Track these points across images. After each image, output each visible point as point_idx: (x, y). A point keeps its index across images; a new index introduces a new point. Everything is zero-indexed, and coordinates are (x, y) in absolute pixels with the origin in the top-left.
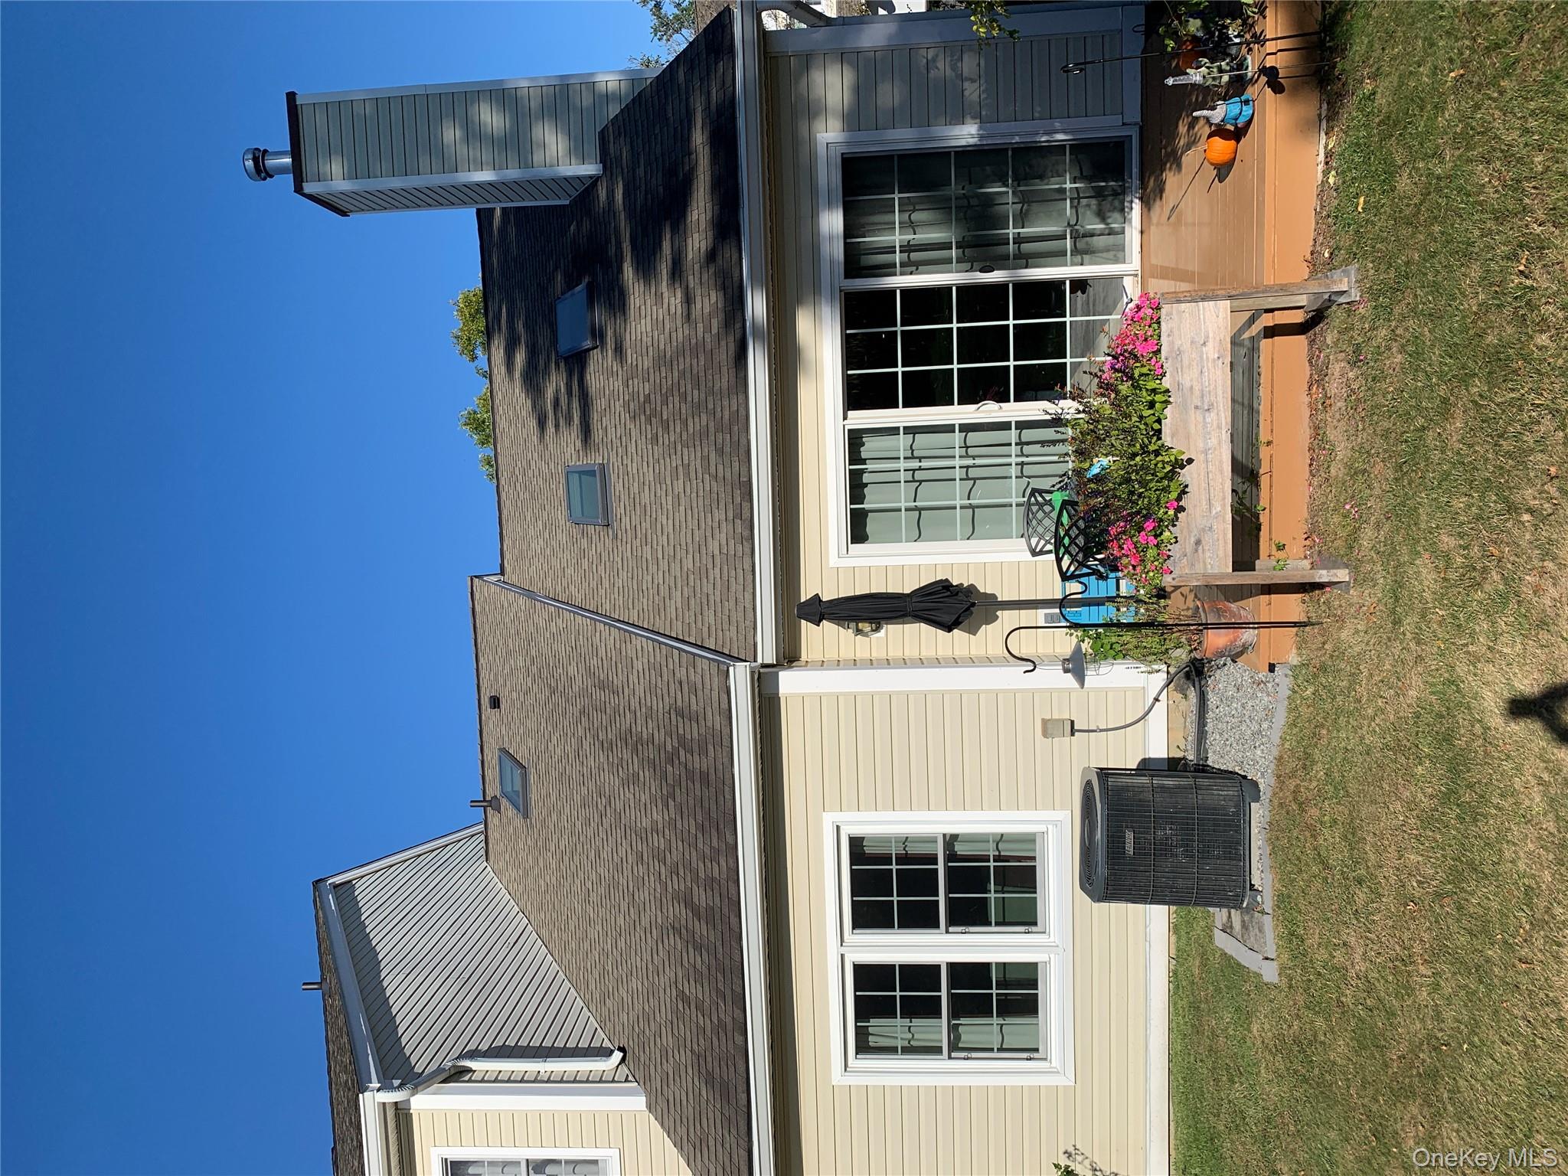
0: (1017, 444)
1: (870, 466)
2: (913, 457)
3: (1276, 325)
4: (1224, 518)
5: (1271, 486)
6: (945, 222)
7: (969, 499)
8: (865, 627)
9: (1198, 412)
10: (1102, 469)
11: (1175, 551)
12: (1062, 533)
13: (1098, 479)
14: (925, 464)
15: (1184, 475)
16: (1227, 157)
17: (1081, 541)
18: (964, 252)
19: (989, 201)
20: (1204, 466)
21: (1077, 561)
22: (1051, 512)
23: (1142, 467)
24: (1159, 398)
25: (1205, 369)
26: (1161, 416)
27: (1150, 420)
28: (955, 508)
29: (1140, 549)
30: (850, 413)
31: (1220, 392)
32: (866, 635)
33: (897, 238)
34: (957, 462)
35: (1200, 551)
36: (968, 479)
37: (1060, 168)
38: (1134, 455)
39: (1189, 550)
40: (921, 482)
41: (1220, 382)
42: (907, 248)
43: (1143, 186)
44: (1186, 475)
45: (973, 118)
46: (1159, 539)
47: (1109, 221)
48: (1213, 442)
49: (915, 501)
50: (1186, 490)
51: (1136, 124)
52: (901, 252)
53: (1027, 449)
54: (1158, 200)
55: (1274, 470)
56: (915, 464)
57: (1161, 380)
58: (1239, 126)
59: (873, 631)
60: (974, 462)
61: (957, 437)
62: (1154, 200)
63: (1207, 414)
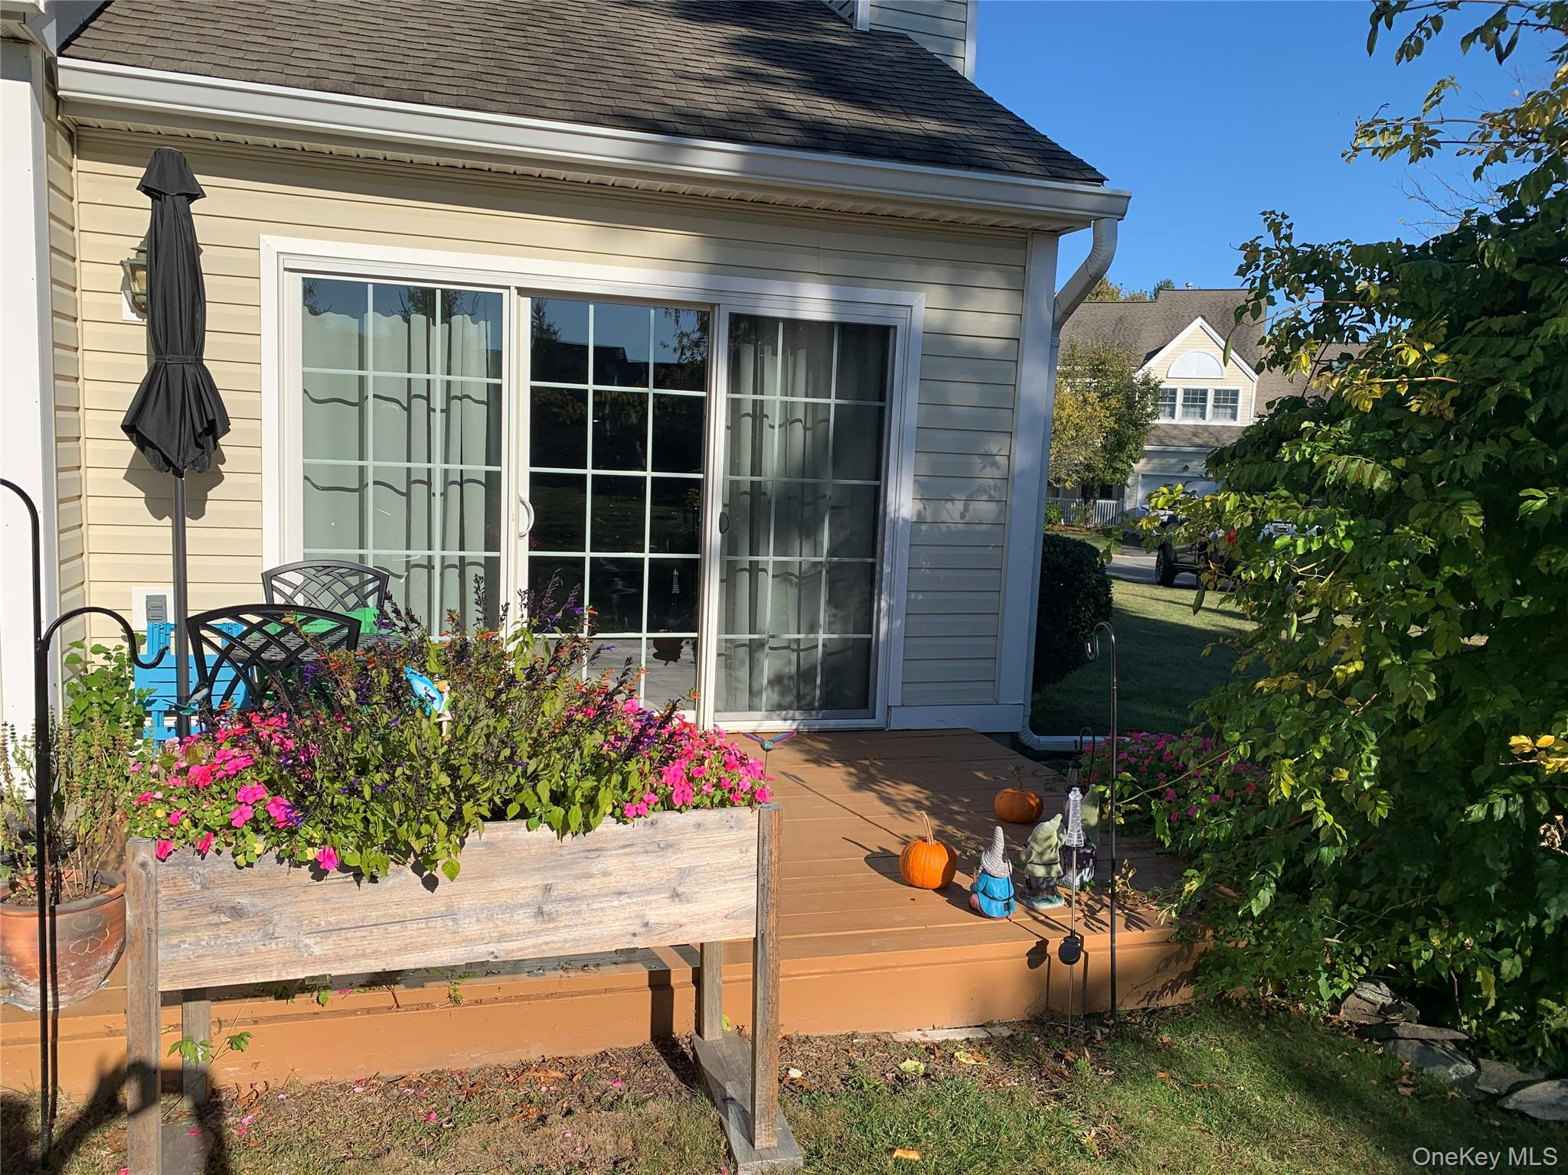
0: (462, 558)
1: (439, 329)
2: (449, 398)
3: (672, 990)
4: (295, 963)
5: (368, 1011)
6: (786, 470)
7: (375, 483)
8: (140, 286)
9: (538, 893)
10: (422, 701)
11: (219, 864)
12: (288, 619)
13: (399, 694)
14: (438, 418)
15: (399, 873)
16: (917, 876)
17: (274, 654)
18: (745, 493)
19: (809, 531)
20: (418, 911)
21: (231, 648)
22: (345, 606)
23: (422, 790)
24: (576, 814)
25: (625, 900)
26: (534, 820)
27: (527, 797)
28: (361, 458)
29: (225, 786)
30: (527, 302)
31: (577, 933)
32: (125, 286)
33: (774, 398)
34: (438, 466)
35: (214, 918)
36: (410, 482)
37: (838, 627)
38: (453, 772)
39: (220, 894)
40: (408, 409)
41: (596, 931)
42: (758, 414)
43: (814, 734)
44: (402, 879)
45: (919, 514)
46: (247, 829)
47: (769, 690)
48: (471, 928)
49: (375, 396)
50: (365, 881)
51: (888, 723)
52: (755, 401)
53: (453, 575)
54: (805, 757)
55: (401, 1014)
56: (438, 402)
57: (612, 814)
58: (974, 896)
59: (134, 295)
60: (438, 494)
61: (478, 468)
62: (800, 751)
63: (530, 911)
